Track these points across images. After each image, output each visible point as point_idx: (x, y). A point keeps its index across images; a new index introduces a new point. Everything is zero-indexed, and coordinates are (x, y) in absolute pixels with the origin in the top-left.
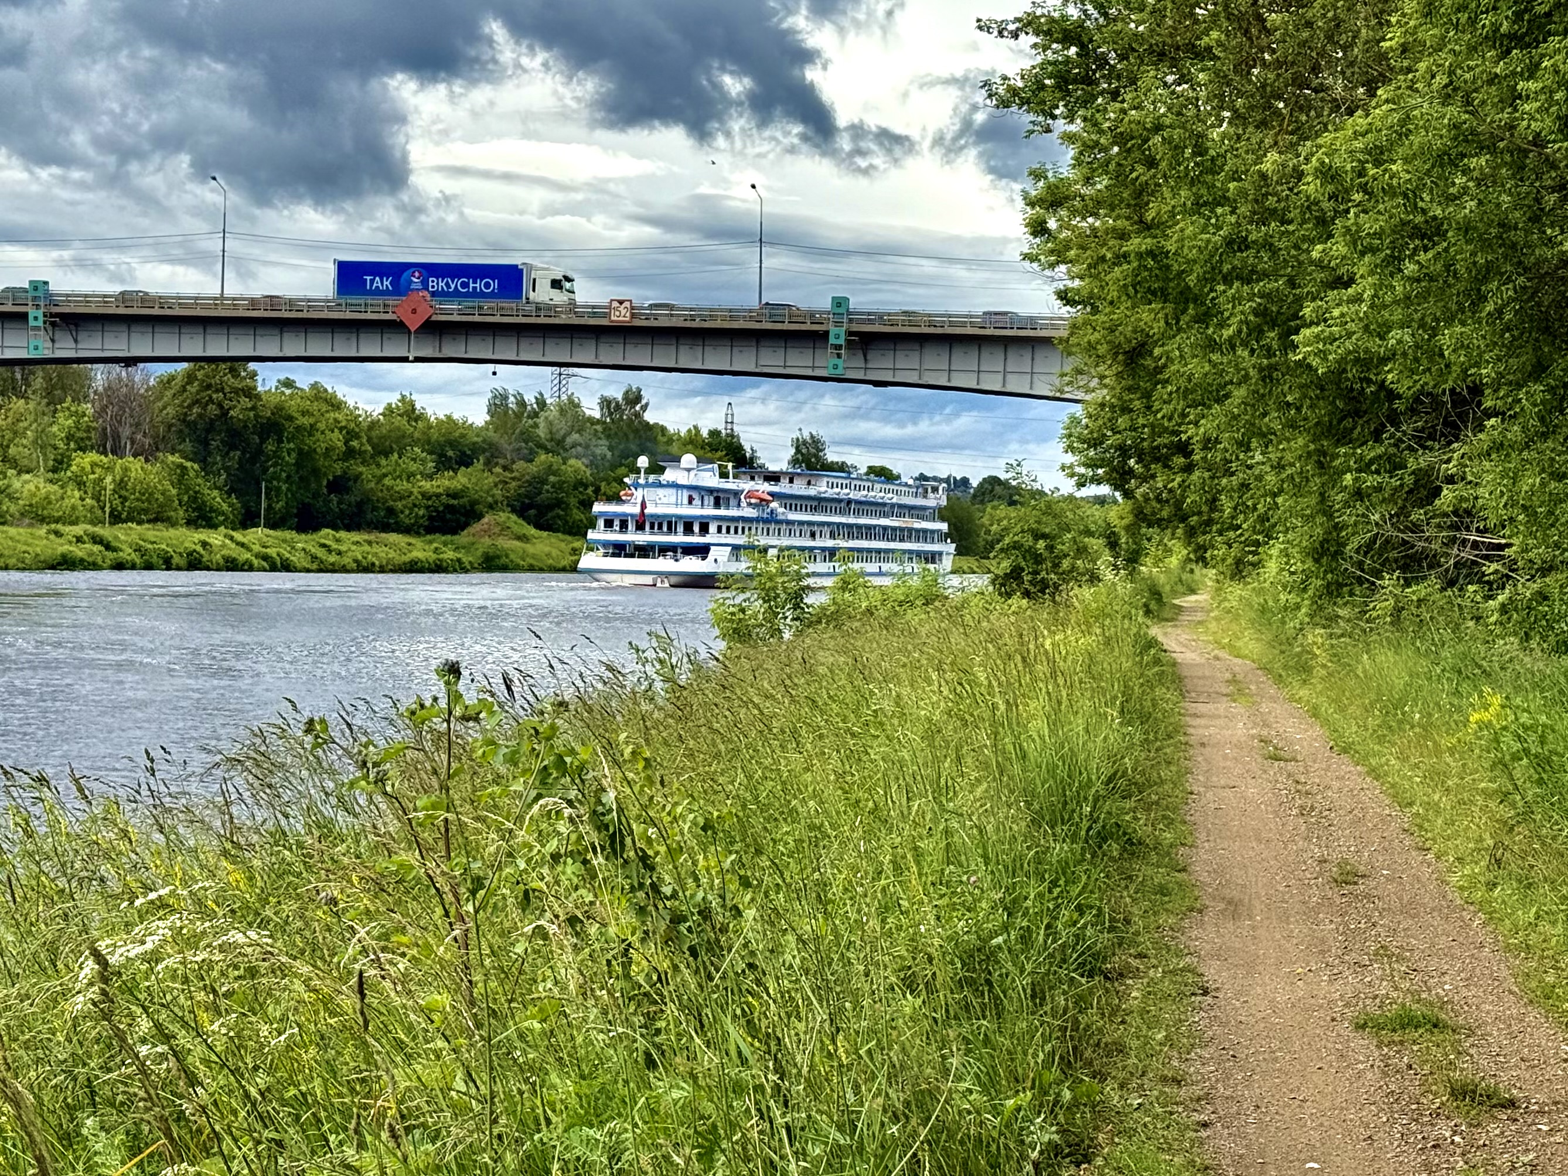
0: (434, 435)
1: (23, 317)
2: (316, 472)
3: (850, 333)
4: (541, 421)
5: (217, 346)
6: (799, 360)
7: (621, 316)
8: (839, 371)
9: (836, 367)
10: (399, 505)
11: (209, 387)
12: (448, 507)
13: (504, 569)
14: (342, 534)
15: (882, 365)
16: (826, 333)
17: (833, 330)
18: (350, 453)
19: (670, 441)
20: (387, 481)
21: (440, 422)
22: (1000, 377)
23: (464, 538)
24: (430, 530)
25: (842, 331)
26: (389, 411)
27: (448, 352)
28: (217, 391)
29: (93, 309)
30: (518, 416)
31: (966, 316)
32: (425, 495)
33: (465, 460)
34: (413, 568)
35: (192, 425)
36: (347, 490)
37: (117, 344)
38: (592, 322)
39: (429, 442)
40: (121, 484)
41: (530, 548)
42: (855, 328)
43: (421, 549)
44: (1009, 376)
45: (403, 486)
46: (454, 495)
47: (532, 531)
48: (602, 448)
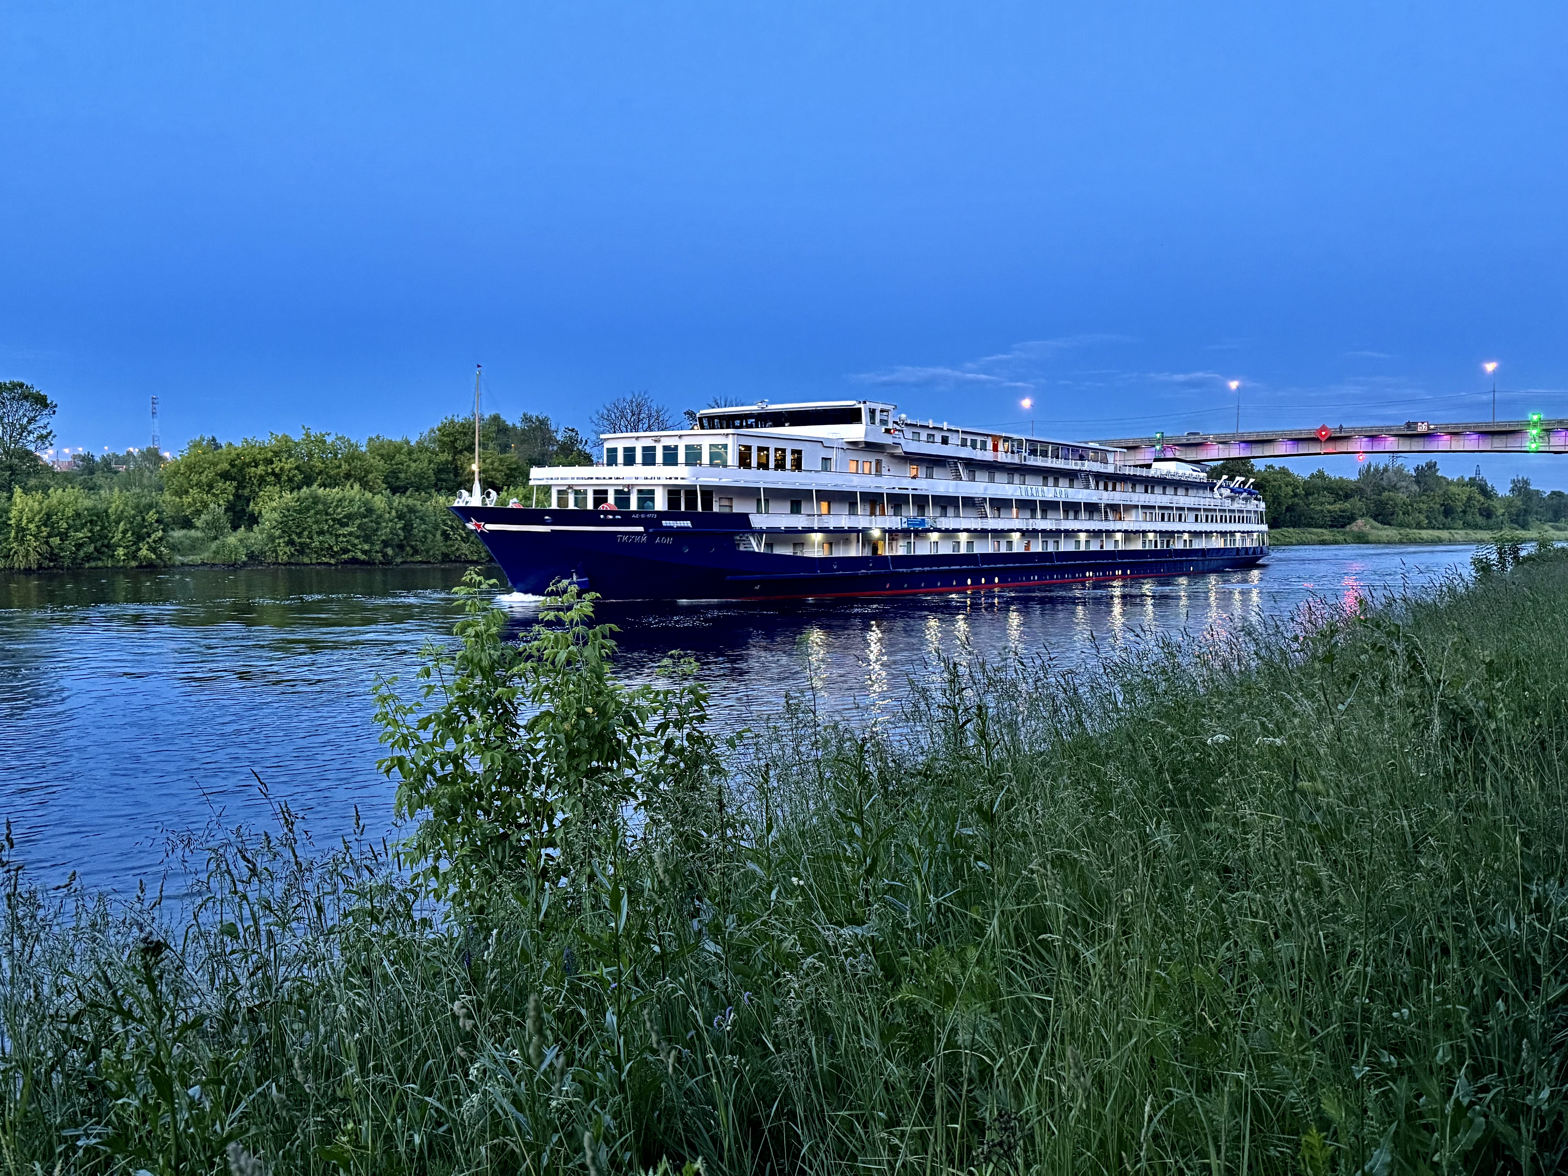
0: (1334, 485)
2: (1279, 504)
3: (1542, 430)
4: (1385, 477)
5: (1235, 454)
7: (1423, 429)
10: (1316, 516)
12: (1341, 516)
13: (1367, 542)
14: (1291, 530)
15: (1558, 443)
18: (1296, 495)
19: (1449, 483)
20: (1312, 506)
21: (1336, 481)
23: (1348, 528)
24: (1331, 526)
26: (1312, 476)
27: (1339, 450)
30: (1374, 475)
32: (1329, 511)
33: (1347, 497)
34: (1323, 543)
36: (1294, 510)
37: (1193, 456)
38: (1408, 432)
39: (1331, 488)
41: (1380, 533)
42: (1546, 427)
43: (1327, 534)
45: (1318, 508)
46: (1344, 511)
47: (1380, 526)
48: (1415, 488)
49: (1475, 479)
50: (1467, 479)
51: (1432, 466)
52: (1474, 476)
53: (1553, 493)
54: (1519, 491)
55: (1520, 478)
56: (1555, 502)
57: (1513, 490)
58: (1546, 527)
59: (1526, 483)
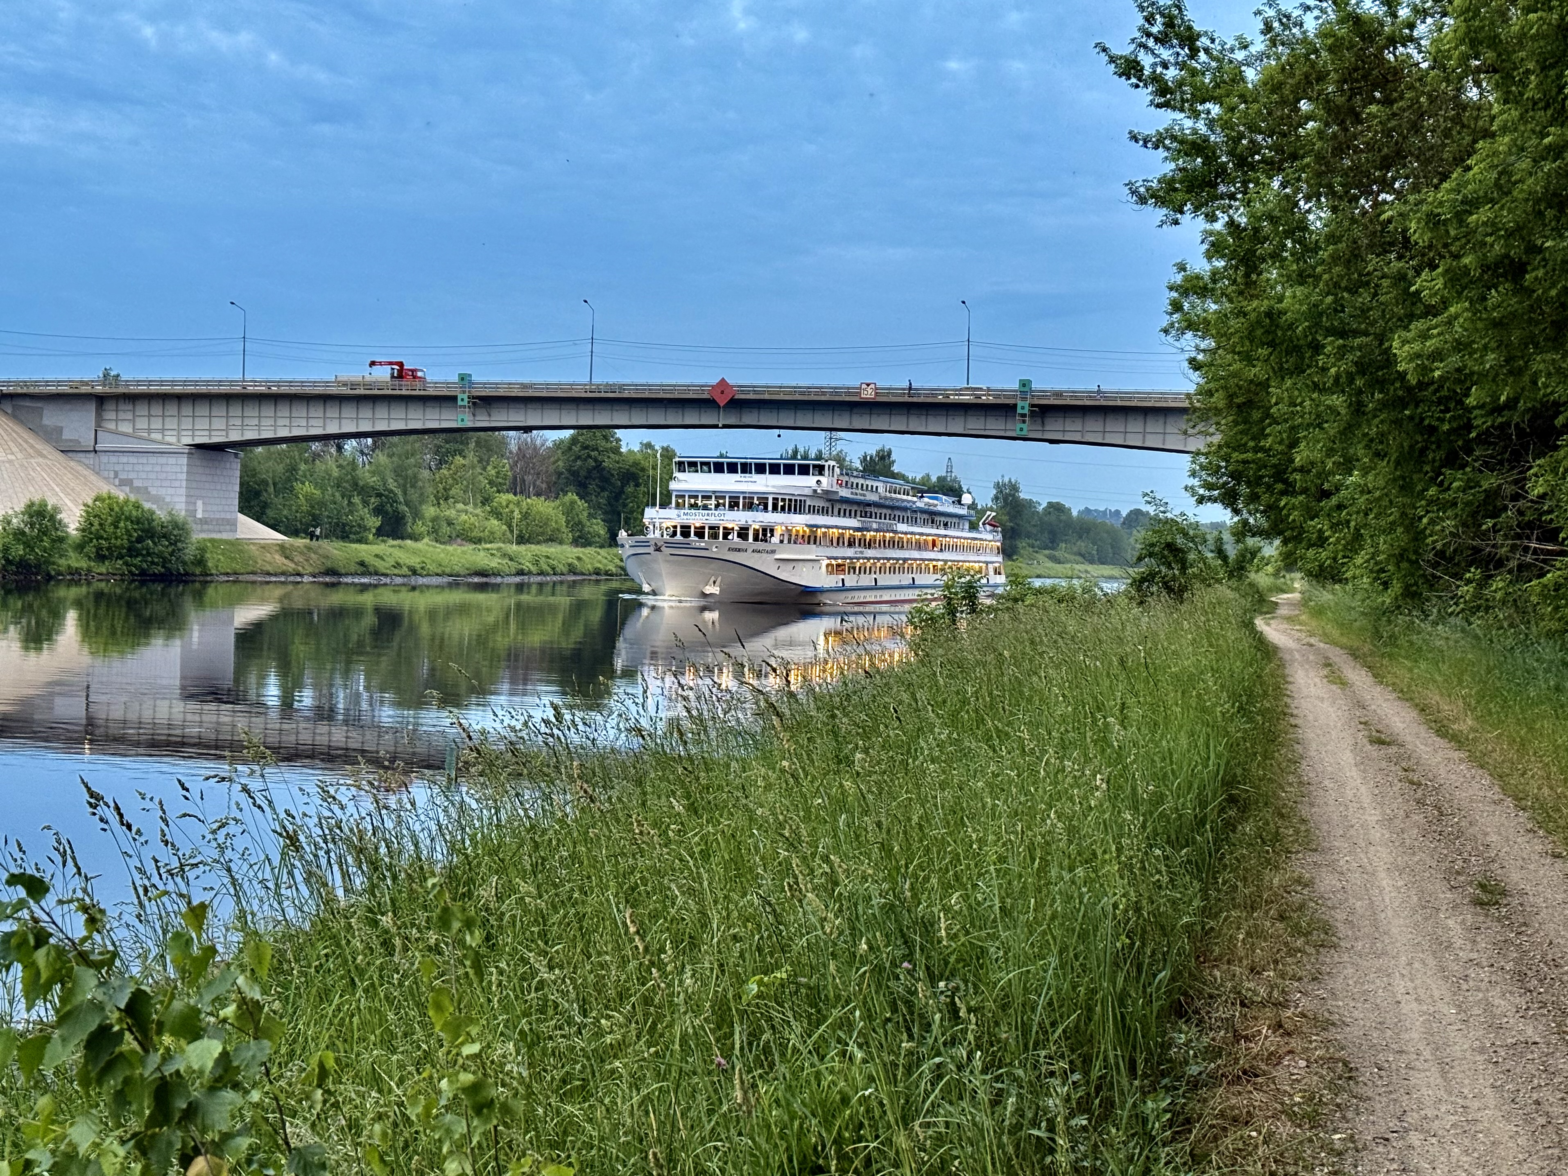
1: (454, 399)
3: (1033, 406)
5: (587, 418)
6: (995, 425)
7: (868, 394)
8: (1024, 433)
9: (1021, 429)
11: (587, 448)
15: (1055, 426)
16: (1015, 406)
17: (1020, 404)
22: (1140, 436)
25: (1026, 404)
27: (746, 421)
28: (593, 450)
29: (501, 393)
31: (1117, 393)
35: (574, 473)
37: (517, 417)
38: (847, 399)
40: (525, 516)
42: (1036, 402)
44: (1148, 436)
49: (945, 478)
50: (934, 479)
51: (884, 457)
52: (944, 474)
53: (1050, 505)
54: (1005, 500)
55: (1006, 480)
56: (1053, 518)
57: (996, 498)
58: (1040, 557)
59: (1014, 488)
